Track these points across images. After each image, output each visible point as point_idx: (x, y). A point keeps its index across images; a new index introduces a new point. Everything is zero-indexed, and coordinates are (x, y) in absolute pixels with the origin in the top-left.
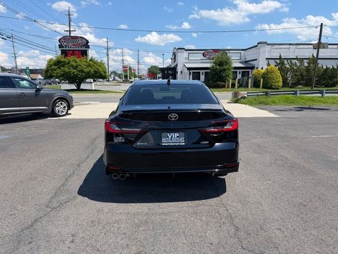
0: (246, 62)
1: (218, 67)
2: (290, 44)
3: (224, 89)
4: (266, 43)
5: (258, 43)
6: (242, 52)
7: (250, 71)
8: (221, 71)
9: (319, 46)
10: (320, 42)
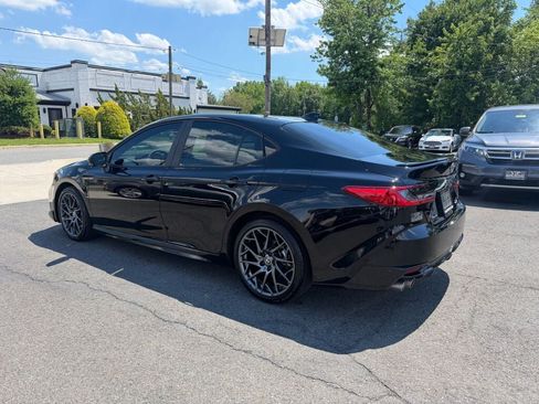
0: (48, 92)
1: (9, 98)
2: (127, 71)
3: (28, 140)
4: (85, 63)
5: (73, 62)
6: (40, 74)
7: (63, 108)
8: (15, 106)
9: (170, 78)
10: (170, 73)
